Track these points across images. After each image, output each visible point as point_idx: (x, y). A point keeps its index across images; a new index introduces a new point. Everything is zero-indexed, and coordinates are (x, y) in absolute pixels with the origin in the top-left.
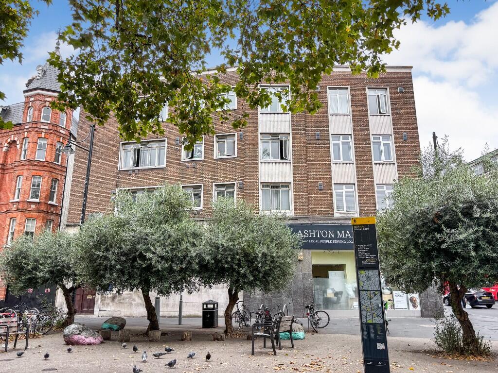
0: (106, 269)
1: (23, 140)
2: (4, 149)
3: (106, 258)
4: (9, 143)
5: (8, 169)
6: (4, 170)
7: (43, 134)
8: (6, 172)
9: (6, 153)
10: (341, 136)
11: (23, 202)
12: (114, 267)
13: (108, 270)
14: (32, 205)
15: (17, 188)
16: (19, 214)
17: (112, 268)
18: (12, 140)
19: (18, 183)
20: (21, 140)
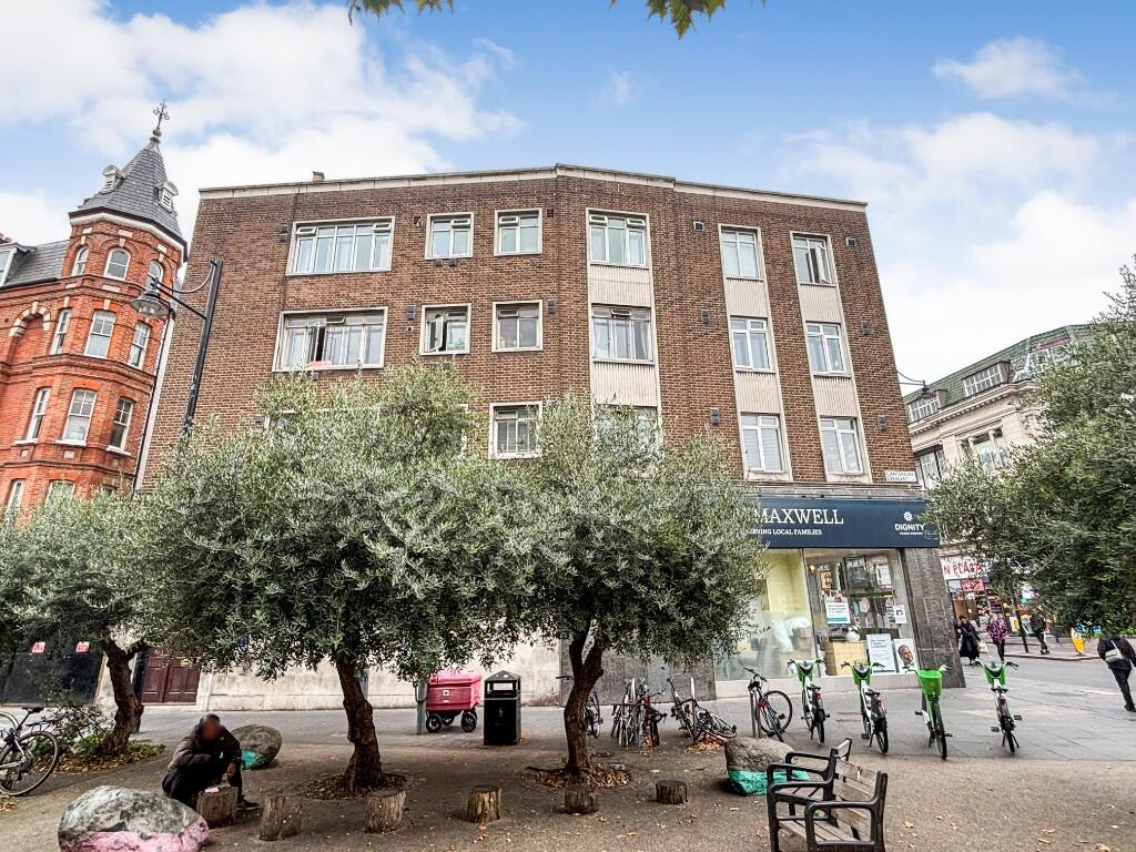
0: (229, 597)
1: (59, 313)
2: (13, 332)
3: (232, 561)
4: (25, 320)
5: (18, 374)
6: (9, 376)
7: (107, 302)
8: (12, 380)
9: (17, 340)
10: (750, 320)
11: (47, 445)
12: (260, 590)
13: (238, 600)
14: (67, 453)
15: (35, 413)
16: (34, 470)
17: (249, 592)
18: (33, 312)
19: (37, 405)
20: (54, 313)
